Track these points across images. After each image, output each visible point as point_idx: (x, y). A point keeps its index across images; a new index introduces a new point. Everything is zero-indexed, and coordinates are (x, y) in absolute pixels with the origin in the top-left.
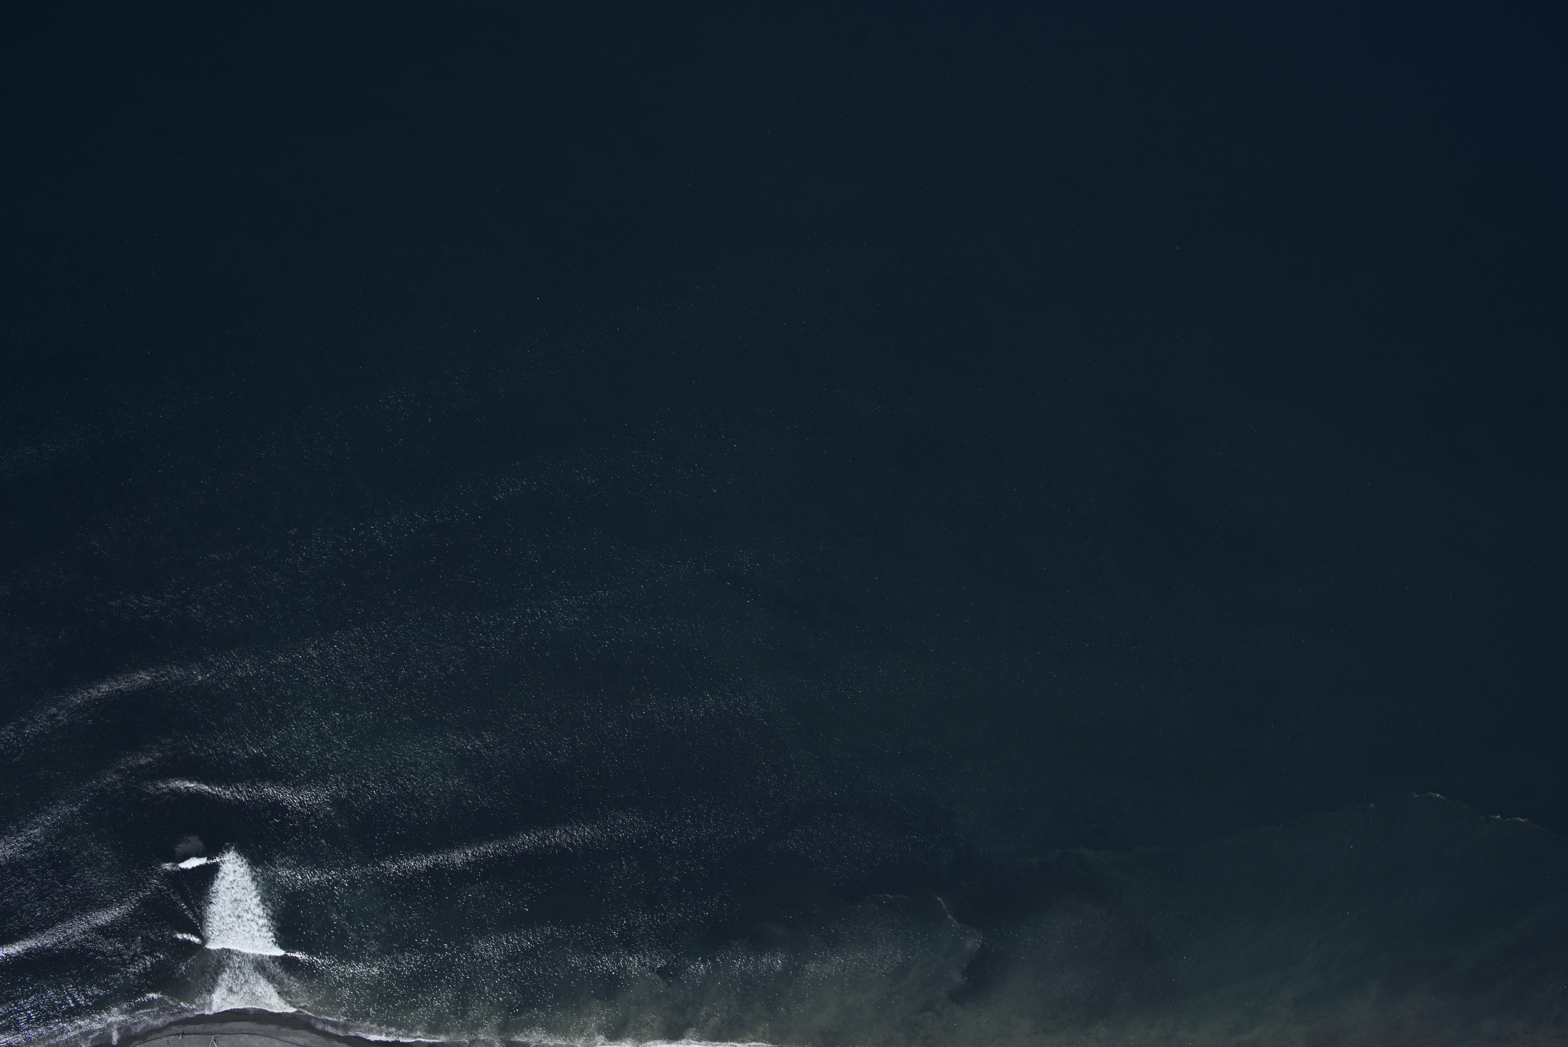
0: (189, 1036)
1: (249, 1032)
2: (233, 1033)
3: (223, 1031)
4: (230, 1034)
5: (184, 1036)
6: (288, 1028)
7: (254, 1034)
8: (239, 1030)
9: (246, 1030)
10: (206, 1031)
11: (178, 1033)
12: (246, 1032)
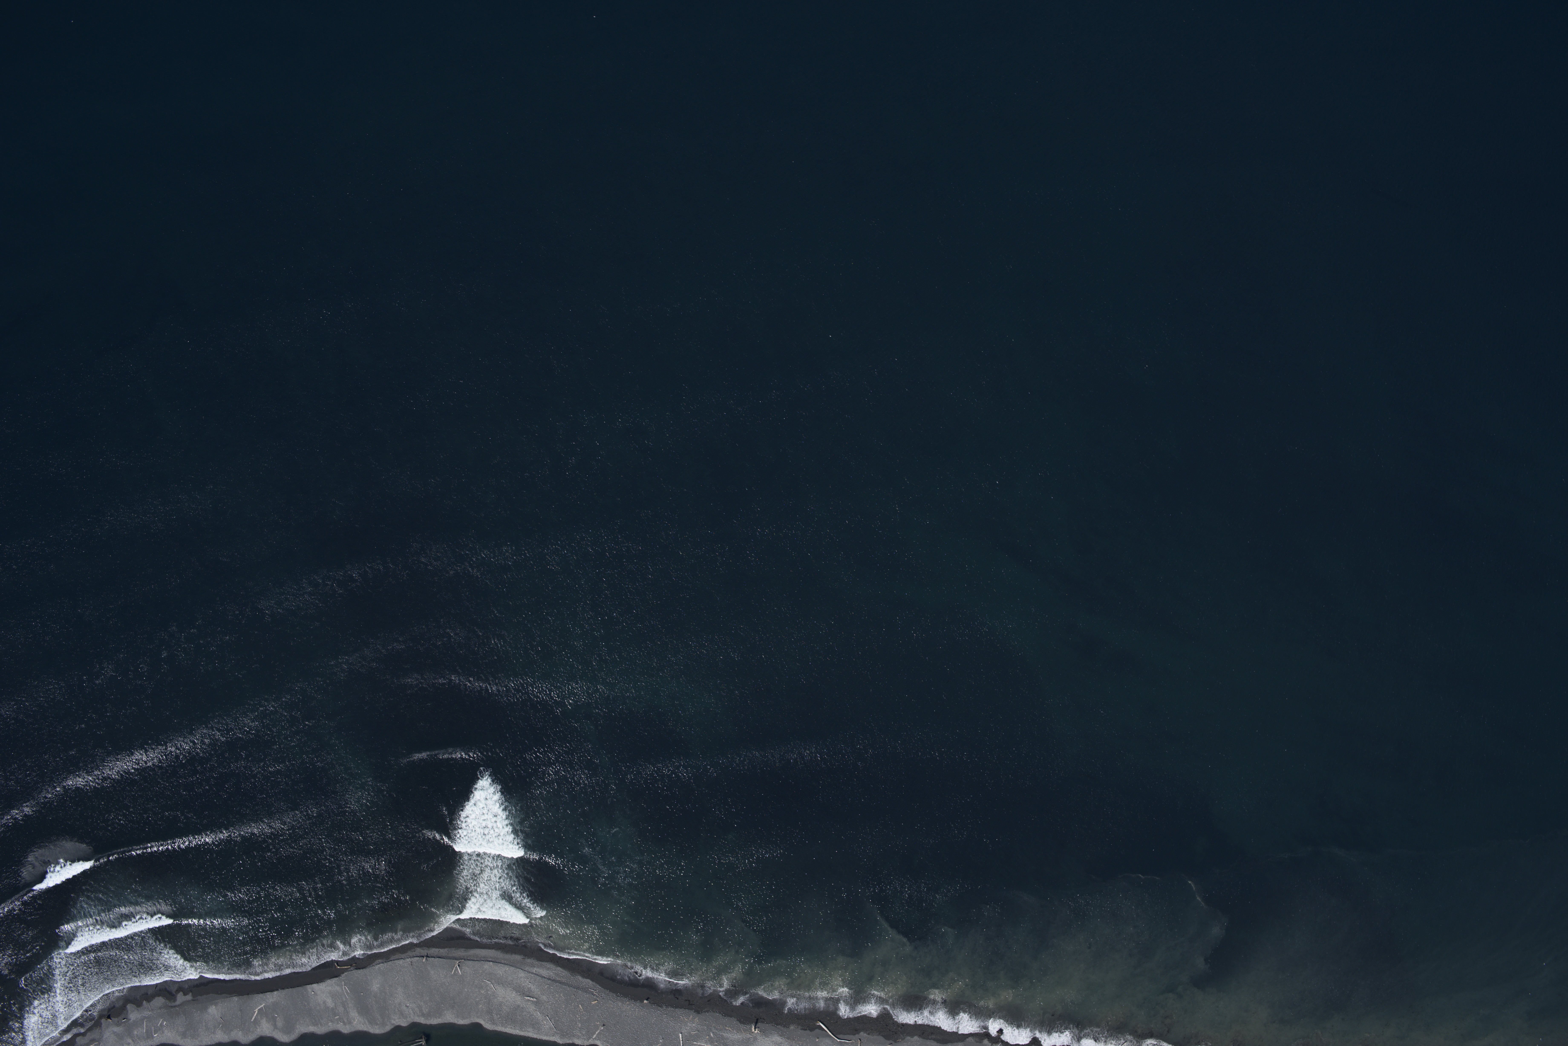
0: (433, 959)
1: (493, 960)
2: (478, 959)
3: (467, 957)
4: (475, 961)
5: (428, 958)
6: (534, 959)
7: (499, 963)
8: (484, 957)
9: (491, 958)
10: (450, 955)
11: (422, 955)
12: (490, 960)
